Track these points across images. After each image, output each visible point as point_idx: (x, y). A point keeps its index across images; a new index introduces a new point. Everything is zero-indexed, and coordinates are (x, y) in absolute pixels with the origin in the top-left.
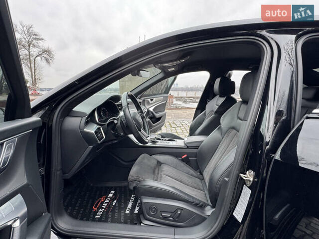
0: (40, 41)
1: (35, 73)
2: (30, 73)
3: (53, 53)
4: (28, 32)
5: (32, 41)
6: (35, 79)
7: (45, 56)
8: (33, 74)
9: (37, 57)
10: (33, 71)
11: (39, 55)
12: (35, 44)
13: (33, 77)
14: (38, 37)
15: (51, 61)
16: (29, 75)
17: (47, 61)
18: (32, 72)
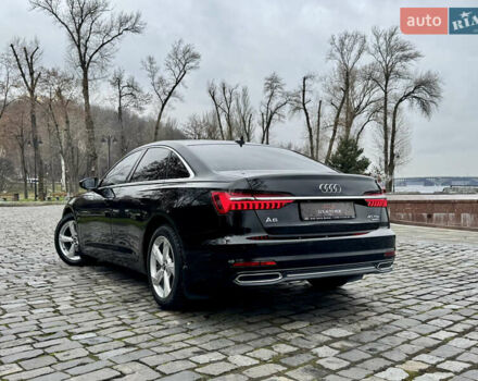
0: (412, 61)
1: (393, 141)
2: (382, 141)
3: (440, 85)
4: (388, 45)
5: (394, 64)
6: (392, 155)
7: (420, 95)
8: (389, 142)
9: (401, 100)
10: (390, 136)
11: (406, 96)
12: (401, 70)
13: (389, 150)
14: (406, 53)
15: (432, 106)
16: (380, 146)
17: (425, 107)
18: (386, 138)
